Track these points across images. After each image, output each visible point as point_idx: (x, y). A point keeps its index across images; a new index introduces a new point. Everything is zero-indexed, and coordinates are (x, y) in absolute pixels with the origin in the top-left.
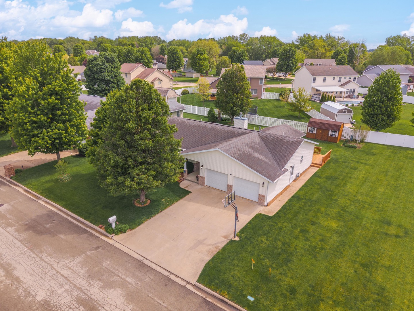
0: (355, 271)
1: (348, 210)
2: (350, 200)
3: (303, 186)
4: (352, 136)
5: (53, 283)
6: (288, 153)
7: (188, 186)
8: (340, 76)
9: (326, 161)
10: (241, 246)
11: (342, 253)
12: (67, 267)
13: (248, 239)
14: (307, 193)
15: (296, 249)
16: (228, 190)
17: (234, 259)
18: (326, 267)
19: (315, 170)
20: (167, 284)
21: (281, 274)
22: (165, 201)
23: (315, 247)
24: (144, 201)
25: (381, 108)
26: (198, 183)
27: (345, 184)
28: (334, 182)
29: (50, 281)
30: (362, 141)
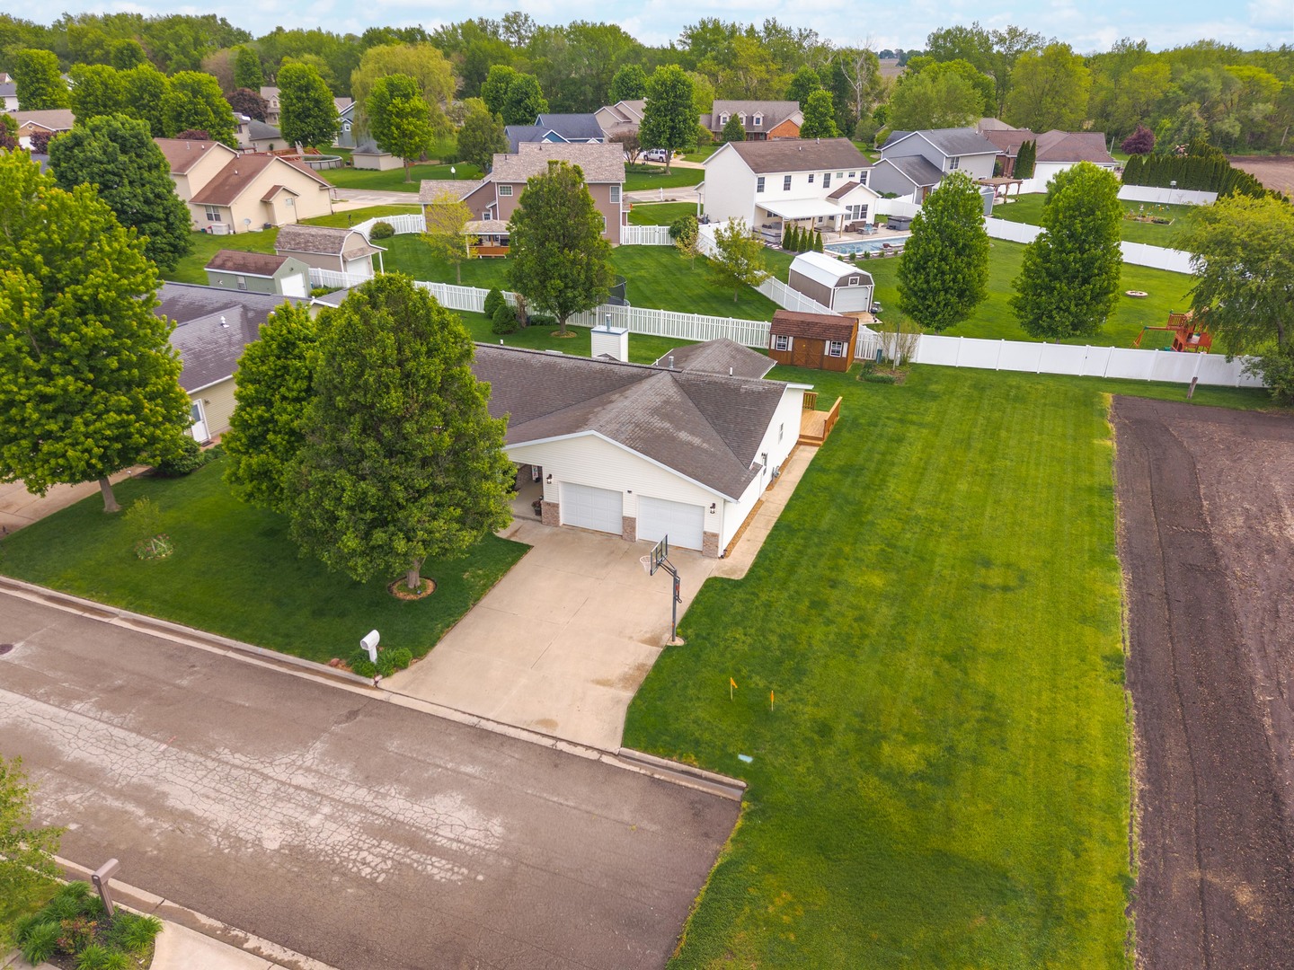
0: (937, 673)
1: (899, 543)
2: (900, 519)
3: (791, 499)
4: (880, 351)
5: (288, 809)
6: (755, 425)
7: (516, 531)
8: (827, 171)
9: (831, 428)
10: (694, 655)
11: (903, 640)
12: (300, 767)
13: (704, 638)
14: (805, 515)
15: (810, 645)
16: (625, 531)
17: (686, 687)
18: (879, 673)
19: (809, 453)
20: (558, 762)
21: (793, 701)
22: (473, 577)
23: (849, 636)
24: (419, 583)
25: (943, 273)
26: (541, 522)
27: (884, 481)
28: (859, 479)
29: (274, 805)
30: (904, 362)
